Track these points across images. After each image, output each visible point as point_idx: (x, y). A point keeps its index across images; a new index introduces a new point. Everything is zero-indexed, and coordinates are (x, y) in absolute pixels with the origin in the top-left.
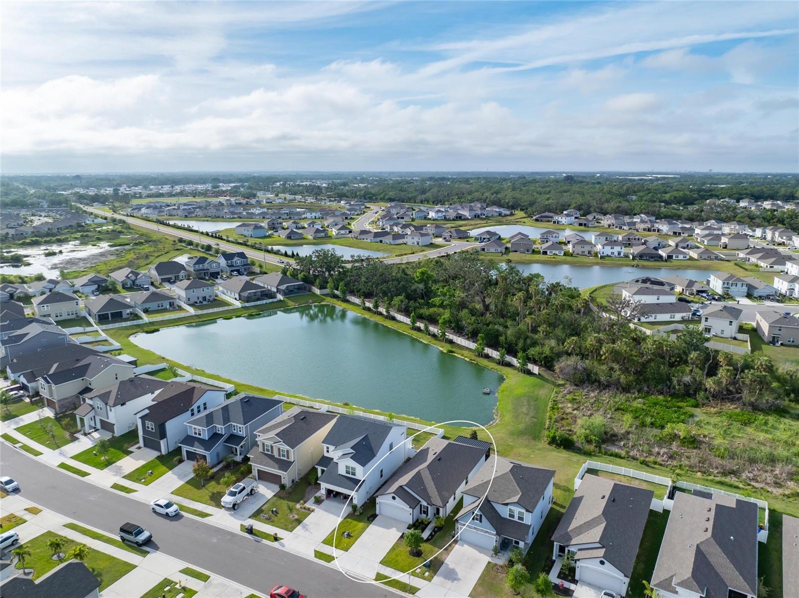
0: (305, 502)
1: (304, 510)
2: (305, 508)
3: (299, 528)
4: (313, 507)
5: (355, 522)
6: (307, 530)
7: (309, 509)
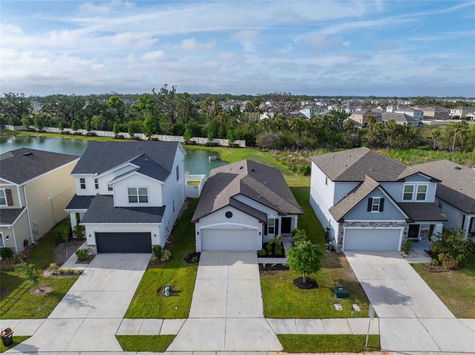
0: (60, 265)
1: (61, 277)
2: (62, 273)
3: (62, 305)
4: (79, 268)
5: (170, 271)
6: (82, 305)
7: (71, 273)
